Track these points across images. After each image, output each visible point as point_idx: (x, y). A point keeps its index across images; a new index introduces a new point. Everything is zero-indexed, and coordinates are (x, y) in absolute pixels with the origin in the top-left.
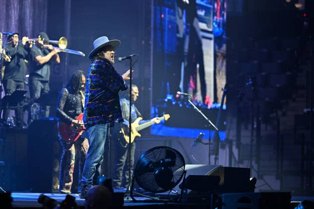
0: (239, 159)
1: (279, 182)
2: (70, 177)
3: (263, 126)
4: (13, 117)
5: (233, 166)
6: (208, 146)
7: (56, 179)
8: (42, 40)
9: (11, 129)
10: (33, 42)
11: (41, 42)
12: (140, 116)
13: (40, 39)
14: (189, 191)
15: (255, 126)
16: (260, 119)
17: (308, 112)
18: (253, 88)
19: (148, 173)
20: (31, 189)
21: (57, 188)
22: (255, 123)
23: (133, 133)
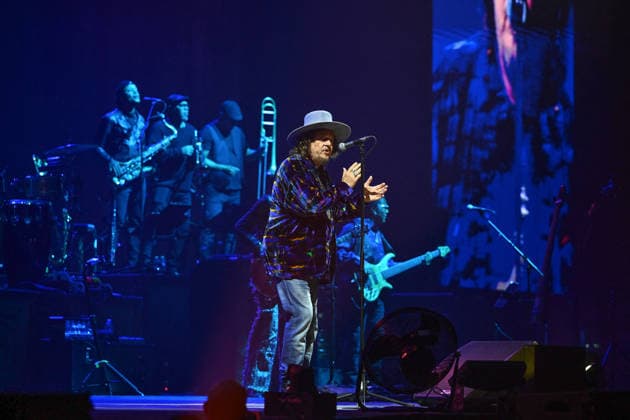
12: (390, 251)
14: (467, 390)
23: (376, 282)
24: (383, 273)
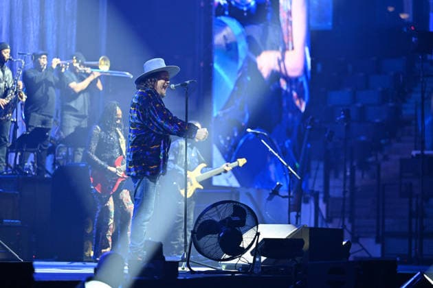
0: (327, 216)
1: (379, 247)
2: (108, 241)
3: (358, 174)
4: (32, 162)
5: (319, 226)
6: (287, 199)
7: (88, 244)
8: (77, 62)
9: (30, 178)
10: (66, 65)
11: (76, 65)
12: (203, 162)
13: (75, 61)
14: (263, 258)
15: (348, 174)
16: (355, 164)
17: (417, 155)
18: (345, 124)
19: (210, 235)
20: (56, 257)
21: (90, 254)
22: (348, 170)
23: (192, 185)
24: (197, 178)
